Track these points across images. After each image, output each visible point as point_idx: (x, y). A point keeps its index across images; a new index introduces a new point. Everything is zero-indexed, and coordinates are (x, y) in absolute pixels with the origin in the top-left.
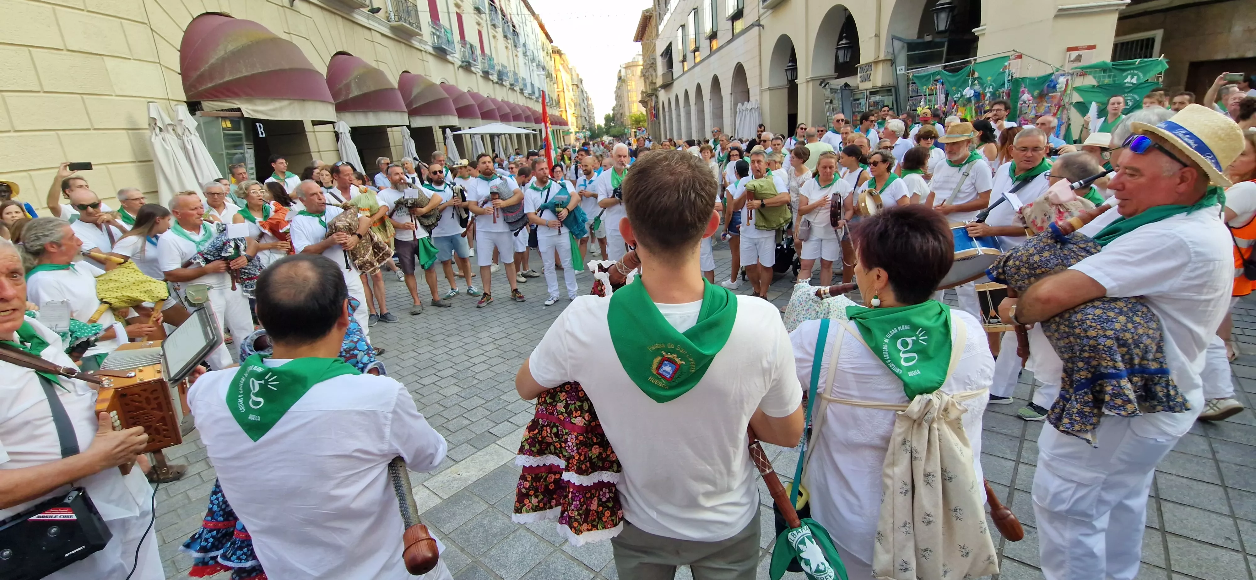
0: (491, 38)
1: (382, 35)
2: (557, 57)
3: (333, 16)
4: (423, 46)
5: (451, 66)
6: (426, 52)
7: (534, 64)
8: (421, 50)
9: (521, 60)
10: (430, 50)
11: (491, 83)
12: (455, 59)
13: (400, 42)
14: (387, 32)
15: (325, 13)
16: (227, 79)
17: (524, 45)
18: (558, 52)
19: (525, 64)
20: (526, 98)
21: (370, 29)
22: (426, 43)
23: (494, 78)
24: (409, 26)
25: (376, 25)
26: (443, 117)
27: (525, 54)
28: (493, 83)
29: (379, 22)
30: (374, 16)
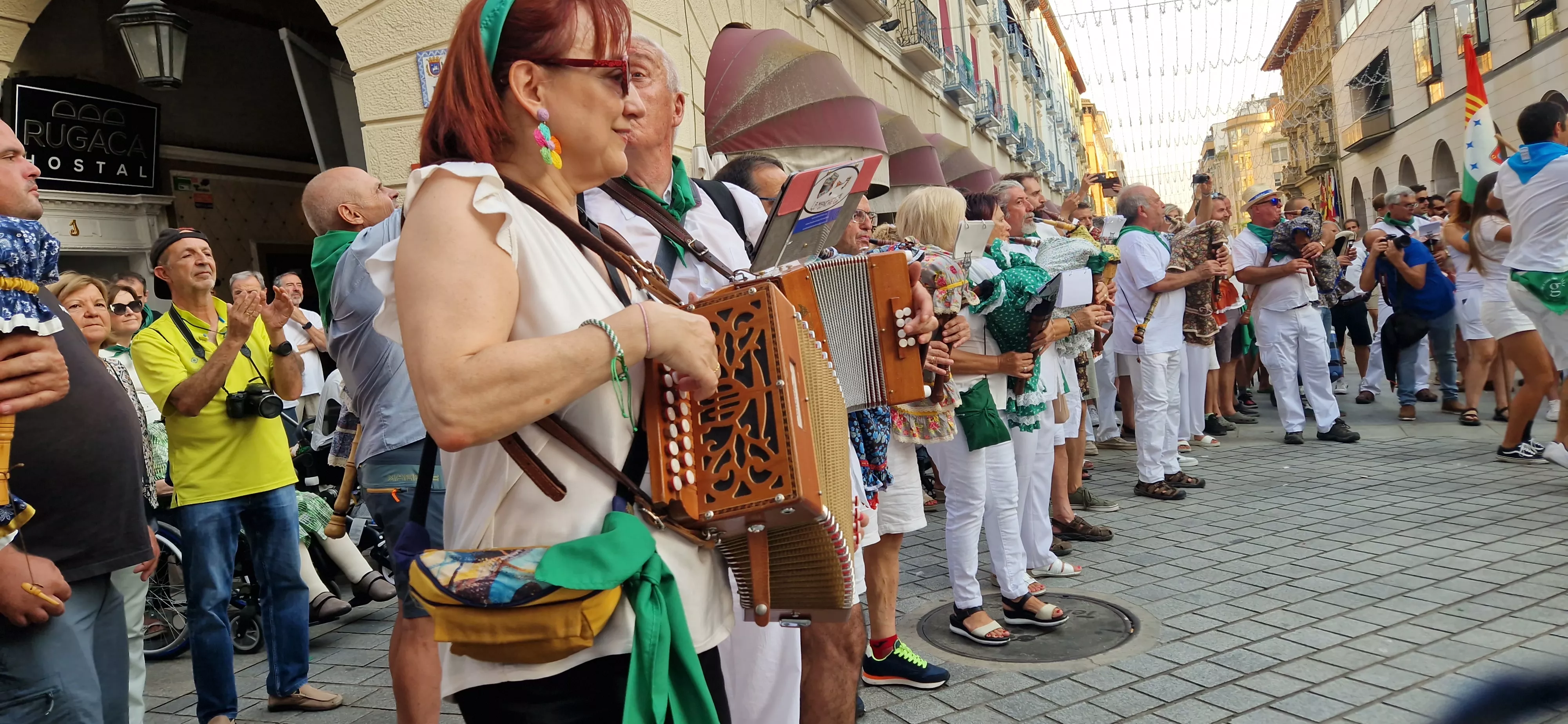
0: (1010, 79)
1: (894, 68)
2: (1088, 118)
3: (844, 33)
4: (934, 88)
5: (962, 125)
6: (936, 98)
7: (1061, 129)
8: (932, 96)
9: (1045, 121)
10: (942, 96)
11: (1008, 159)
12: (968, 115)
14: (898, 63)
15: (838, 29)
16: (766, 117)
17: (1049, 95)
18: (1089, 109)
19: (1050, 127)
20: (1052, 191)
21: (880, 57)
22: (937, 84)
23: (1012, 150)
25: (887, 50)
27: (1050, 110)
28: (1011, 160)
29: (891, 45)
30: (887, 35)
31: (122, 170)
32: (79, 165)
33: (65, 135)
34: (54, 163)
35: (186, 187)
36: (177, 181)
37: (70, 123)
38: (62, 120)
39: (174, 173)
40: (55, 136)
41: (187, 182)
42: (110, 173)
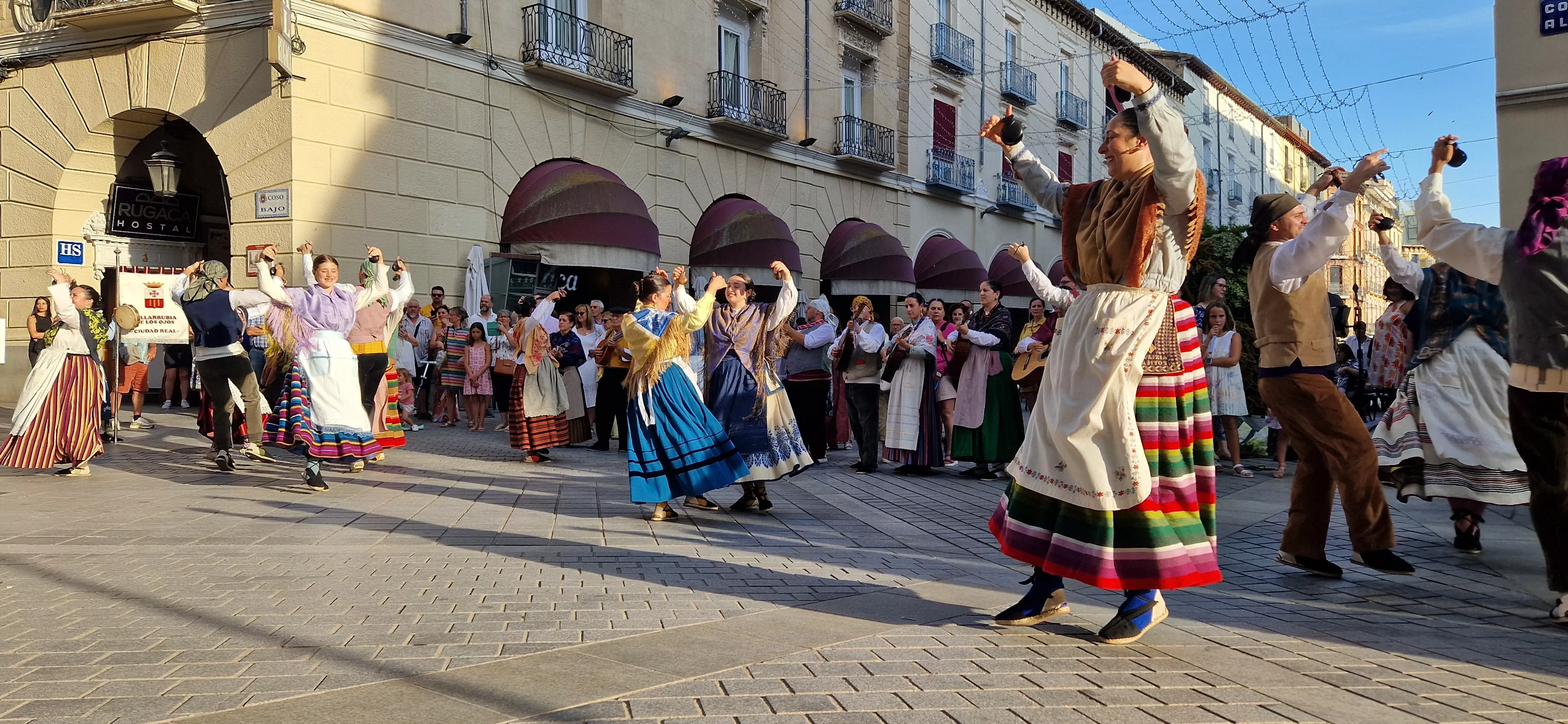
1: (819, 172)
3: (734, 154)
4: (902, 183)
5: (965, 211)
6: (906, 192)
8: (896, 190)
10: (922, 189)
12: (977, 201)
13: (853, 180)
14: (830, 167)
15: (721, 150)
21: (795, 166)
22: (911, 180)
24: (866, 159)
25: (811, 160)
26: (881, 283)
29: (816, 156)
30: (804, 149)
31: (176, 229)
32: (150, 227)
33: (143, 211)
34: (135, 225)
35: (218, 238)
36: (212, 234)
37: (145, 205)
38: (142, 203)
39: (211, 230)
40: (137, 212)
41: (218, 235)
42: (168, 230)
